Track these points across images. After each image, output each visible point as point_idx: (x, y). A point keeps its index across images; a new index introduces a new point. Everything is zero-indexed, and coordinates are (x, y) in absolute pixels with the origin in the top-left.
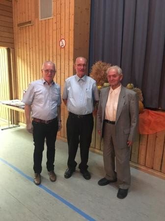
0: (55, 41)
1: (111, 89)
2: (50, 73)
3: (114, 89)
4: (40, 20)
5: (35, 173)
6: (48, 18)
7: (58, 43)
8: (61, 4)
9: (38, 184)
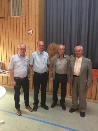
0: (24, 30)
1: (77, 58)
2: (23, 51)
3: (79, 58)
4: (12, 16)
5: (16, 109)
6: (19, 16)
7: (26, 32)
8: (29, 9)
9: (20, 115)
